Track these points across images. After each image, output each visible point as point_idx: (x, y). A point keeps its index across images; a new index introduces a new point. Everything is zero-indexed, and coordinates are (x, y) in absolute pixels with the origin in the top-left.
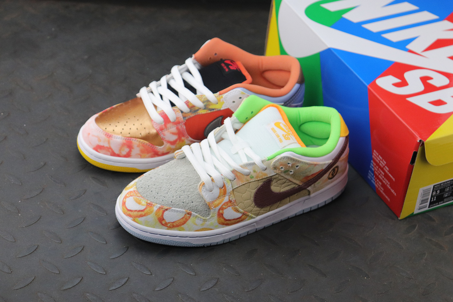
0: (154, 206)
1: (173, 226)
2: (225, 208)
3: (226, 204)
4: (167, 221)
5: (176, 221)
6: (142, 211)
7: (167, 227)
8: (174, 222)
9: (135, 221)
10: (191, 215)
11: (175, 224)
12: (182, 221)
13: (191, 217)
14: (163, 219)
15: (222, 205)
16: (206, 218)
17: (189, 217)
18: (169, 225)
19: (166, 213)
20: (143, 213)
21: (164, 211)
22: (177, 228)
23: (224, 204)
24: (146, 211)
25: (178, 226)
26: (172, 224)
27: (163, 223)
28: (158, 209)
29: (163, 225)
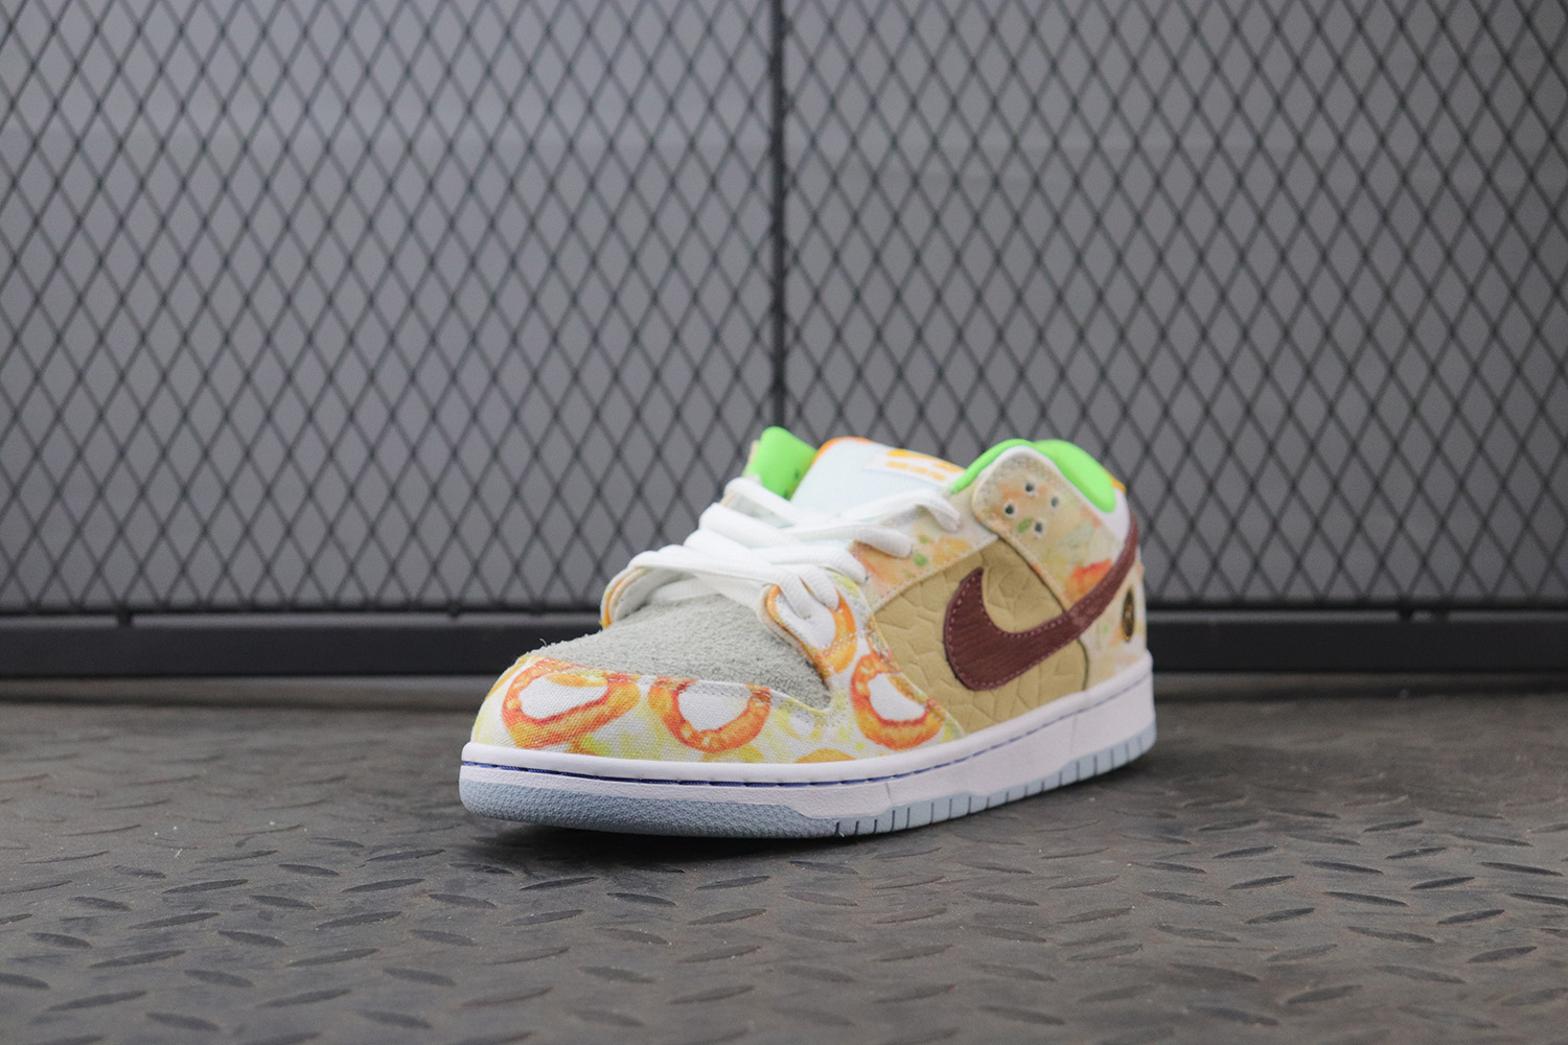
0: (635, 680)
1: (721, 744)
2: (871, 678)
3: (866, 663)
4: (699, 727)
5: (725, 726)
6: (597, 703)
7: (704, 749)
8: (720, 729)
9: (582, 751)
10: (768, 700)
11: (724, 736)
12: (745, 723)
13: (773, 710)
14: (683, 721)
15: (858, 666)
16: (822, 711)
17: (767, 710)
18: (706, 741)
19: (683, 697)
20: (605, 709)
21: (676, 694)
22: (737, 751)
23: (861, 662)
24: (613, 701)
25: (737, 743)
26: (716, 736)
27: (686, 734)
28: (652, 687)
29: (686, 742)
